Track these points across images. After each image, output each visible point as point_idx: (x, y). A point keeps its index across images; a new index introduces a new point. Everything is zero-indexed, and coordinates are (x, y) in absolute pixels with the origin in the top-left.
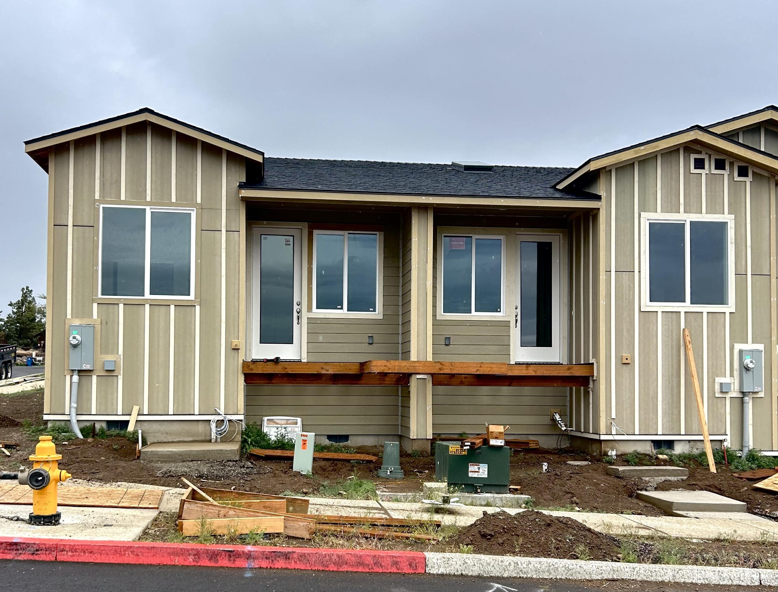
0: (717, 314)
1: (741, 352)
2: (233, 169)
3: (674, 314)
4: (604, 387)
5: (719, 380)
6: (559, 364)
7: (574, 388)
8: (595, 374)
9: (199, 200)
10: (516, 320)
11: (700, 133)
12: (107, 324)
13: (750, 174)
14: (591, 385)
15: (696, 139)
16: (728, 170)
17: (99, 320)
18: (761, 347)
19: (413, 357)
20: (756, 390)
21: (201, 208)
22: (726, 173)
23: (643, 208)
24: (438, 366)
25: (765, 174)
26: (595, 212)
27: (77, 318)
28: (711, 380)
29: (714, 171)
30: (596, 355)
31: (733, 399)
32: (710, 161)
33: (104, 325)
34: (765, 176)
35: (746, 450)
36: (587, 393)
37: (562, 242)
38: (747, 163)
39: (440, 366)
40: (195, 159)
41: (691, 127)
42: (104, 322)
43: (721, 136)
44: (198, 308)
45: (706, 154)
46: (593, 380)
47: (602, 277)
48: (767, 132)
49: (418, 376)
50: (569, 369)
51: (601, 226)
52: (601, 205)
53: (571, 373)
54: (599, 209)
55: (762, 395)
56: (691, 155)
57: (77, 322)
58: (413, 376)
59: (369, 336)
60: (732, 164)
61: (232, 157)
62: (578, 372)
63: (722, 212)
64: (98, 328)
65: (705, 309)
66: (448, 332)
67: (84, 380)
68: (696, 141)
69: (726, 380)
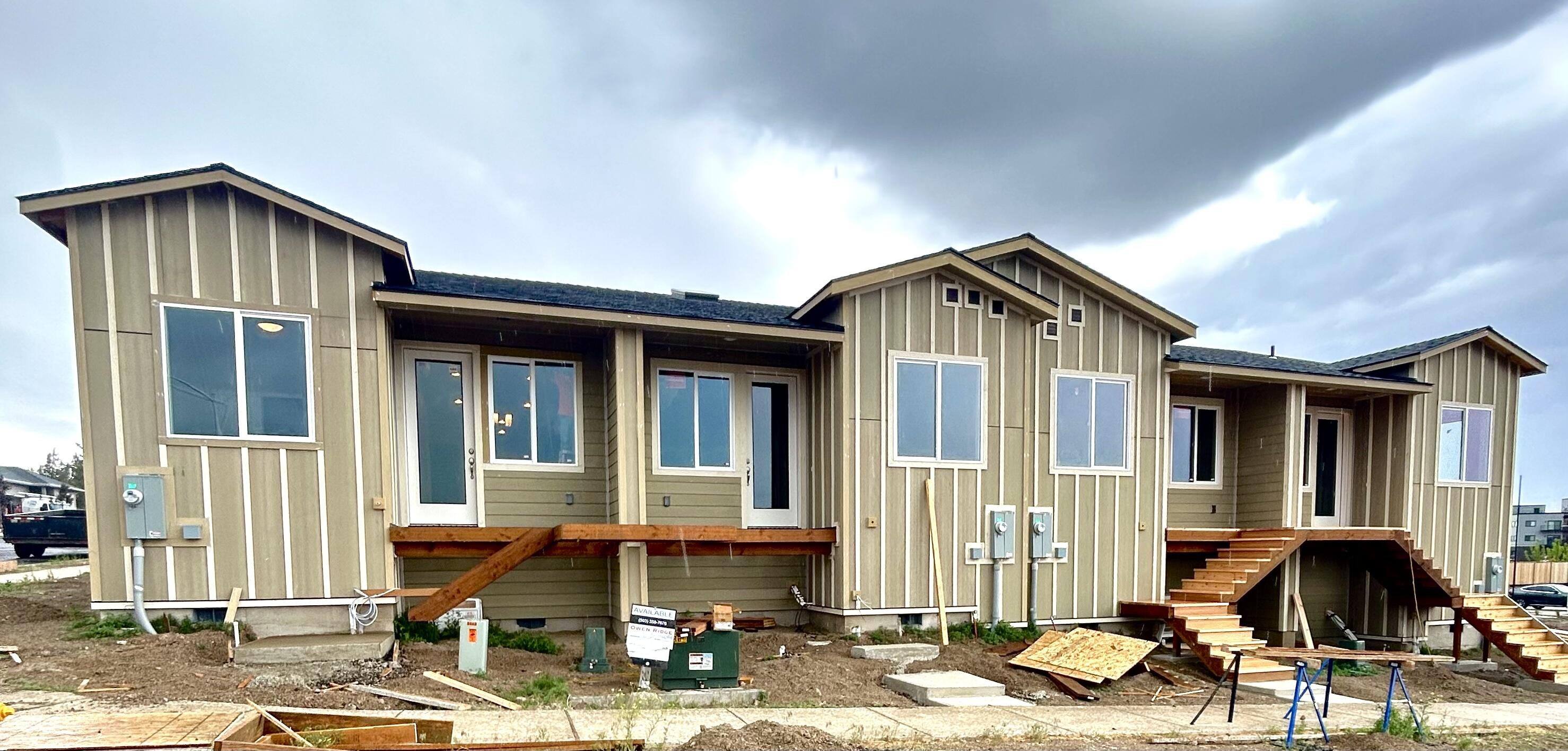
0: (969, 472)
1: (992, 513)
2: (365, 263)
3: (924, 470)
4: (848, 554)
5: (969, 546)
6: (797, 528)
7: (814, 556)
8: (838, 540)
9: (315, 304)
10: (748, 477)
11: (954, 257)
12: (183, 474)
13: (1005, 311)
14: (833, 553)
15: (949, 265)
16: (983, 305)
17: (171, 469)
18: (1012, 508)
19: (623, 520)
20: (1007, 556)
21: (319, 317)
22: (980, 308)
23: (891, 345)
24: (652, 531)
25: (1021, 312)
26: (836, 347)
27: (134, 465)
28: (961, 546)
29: (968, 305)
30: (839, 518)
31: (983, 567)
32: (963, 293)
33: (179, 476)
34: (1020, 315)
35: (996, 623)
36: (828, 562)
37: (799, 385)
38: (1004, 298)
39: (654, 531)
40: (306, 244)
41: (945, 251)
42: (179, 471)
43: (977, 263)
44: (321, 454)
45: (960, 284)
46: (836, 547)
47: (846, 425)
48: (1022, 264)
49: (630, 544)
50: (809, 534)
51: (844, 364)
52: (844, 339)
53: (811, 538)
54: (842, 343)
55: (1012, 561)
56: (944, 284)
57: (135, 472)
58: (622, 544)
59: (567, 495)
60: (986, 298)
61: (362, 247)
62: (818, 538)
63: (975, 353)
64: (170, 478)
65: (956, 465)
66: (666, 490)
67: (154, 552)
68: (949, 268)
69: (978, 545)
